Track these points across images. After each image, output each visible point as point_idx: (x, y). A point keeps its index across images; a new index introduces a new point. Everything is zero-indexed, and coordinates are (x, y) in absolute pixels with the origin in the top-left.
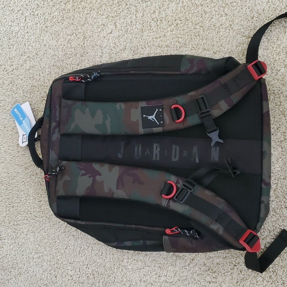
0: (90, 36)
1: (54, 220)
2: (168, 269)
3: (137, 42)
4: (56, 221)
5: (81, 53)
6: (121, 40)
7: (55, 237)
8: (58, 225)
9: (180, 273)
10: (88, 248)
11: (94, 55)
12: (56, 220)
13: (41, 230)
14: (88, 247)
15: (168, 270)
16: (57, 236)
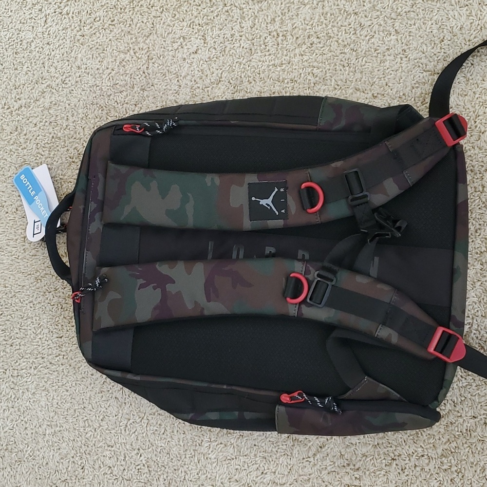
0: (159, 56)
1: (84, 370)
2: (279, 461)
3: (241, 71)
4: (86, 373)
5: (142, 84)
6: (213, 65)
7: (84, 399)
8: (89, 379)
9: (298, 469)
10: (141, 422)
11: (165, 89)
12: (86, 370)
13: (59, 387)
14: (140, 419)
15: (278, 463)
16: (88, 399)
